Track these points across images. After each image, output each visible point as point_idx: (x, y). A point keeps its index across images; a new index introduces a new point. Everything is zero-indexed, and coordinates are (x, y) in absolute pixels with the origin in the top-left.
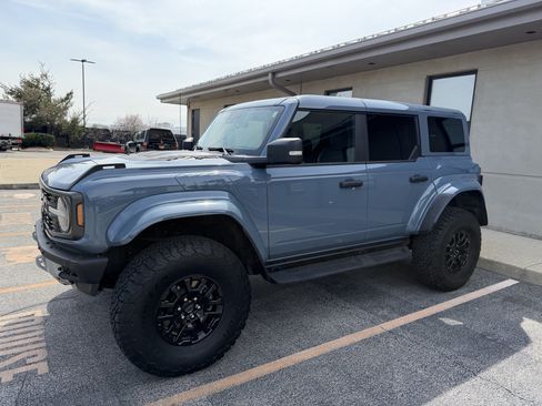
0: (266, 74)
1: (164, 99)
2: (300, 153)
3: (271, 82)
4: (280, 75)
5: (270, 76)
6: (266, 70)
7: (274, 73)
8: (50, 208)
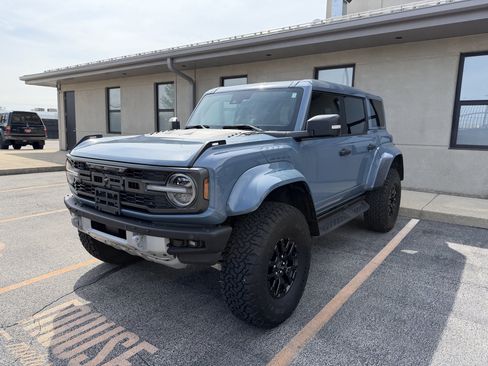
0: (165, 59)
1: (30, 80)
2: (338, 127)
3: (169, 66)
4: (178, 61)
5: (169, 61)
6: (165, 55)
7: (172, 59)
8: (149, 187)
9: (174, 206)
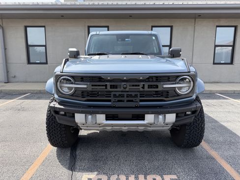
8: (165, 86)
9: (178, 95)
